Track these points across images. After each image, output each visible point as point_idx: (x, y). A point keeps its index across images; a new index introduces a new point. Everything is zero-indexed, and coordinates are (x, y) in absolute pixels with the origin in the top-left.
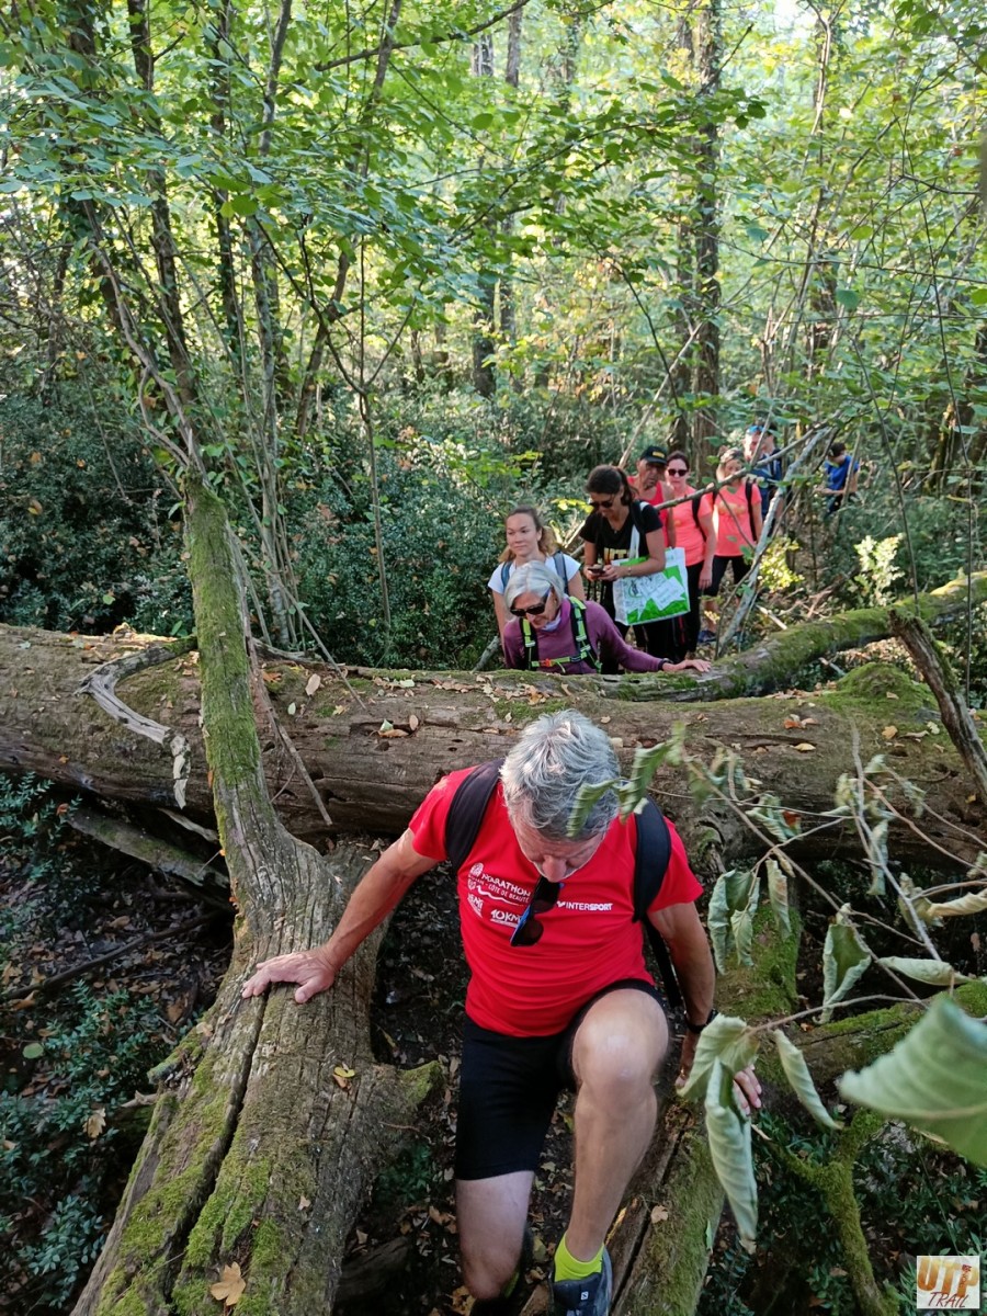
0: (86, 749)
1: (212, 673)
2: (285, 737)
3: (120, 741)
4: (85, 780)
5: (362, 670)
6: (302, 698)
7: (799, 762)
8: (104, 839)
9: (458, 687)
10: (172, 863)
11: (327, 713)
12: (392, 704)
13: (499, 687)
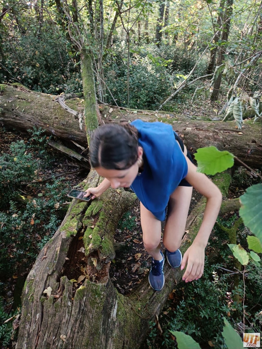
0: (53, 123)
1: (87, 102)
2: (104, 122)
3: (62, 121)
4: (53, 131)
5: (123, 108)
6: (108, 113)
7: (238, 137)
8: (57, 148)
9: (148, 114)
10: (73, 154)
11: (115, 118)
12: (131, 117)
13: (159, 114)
